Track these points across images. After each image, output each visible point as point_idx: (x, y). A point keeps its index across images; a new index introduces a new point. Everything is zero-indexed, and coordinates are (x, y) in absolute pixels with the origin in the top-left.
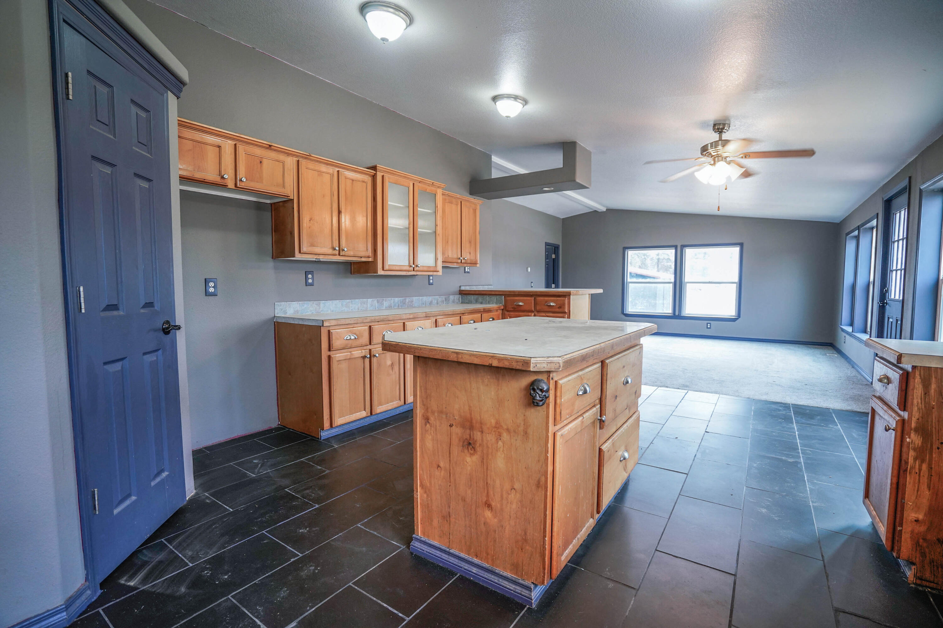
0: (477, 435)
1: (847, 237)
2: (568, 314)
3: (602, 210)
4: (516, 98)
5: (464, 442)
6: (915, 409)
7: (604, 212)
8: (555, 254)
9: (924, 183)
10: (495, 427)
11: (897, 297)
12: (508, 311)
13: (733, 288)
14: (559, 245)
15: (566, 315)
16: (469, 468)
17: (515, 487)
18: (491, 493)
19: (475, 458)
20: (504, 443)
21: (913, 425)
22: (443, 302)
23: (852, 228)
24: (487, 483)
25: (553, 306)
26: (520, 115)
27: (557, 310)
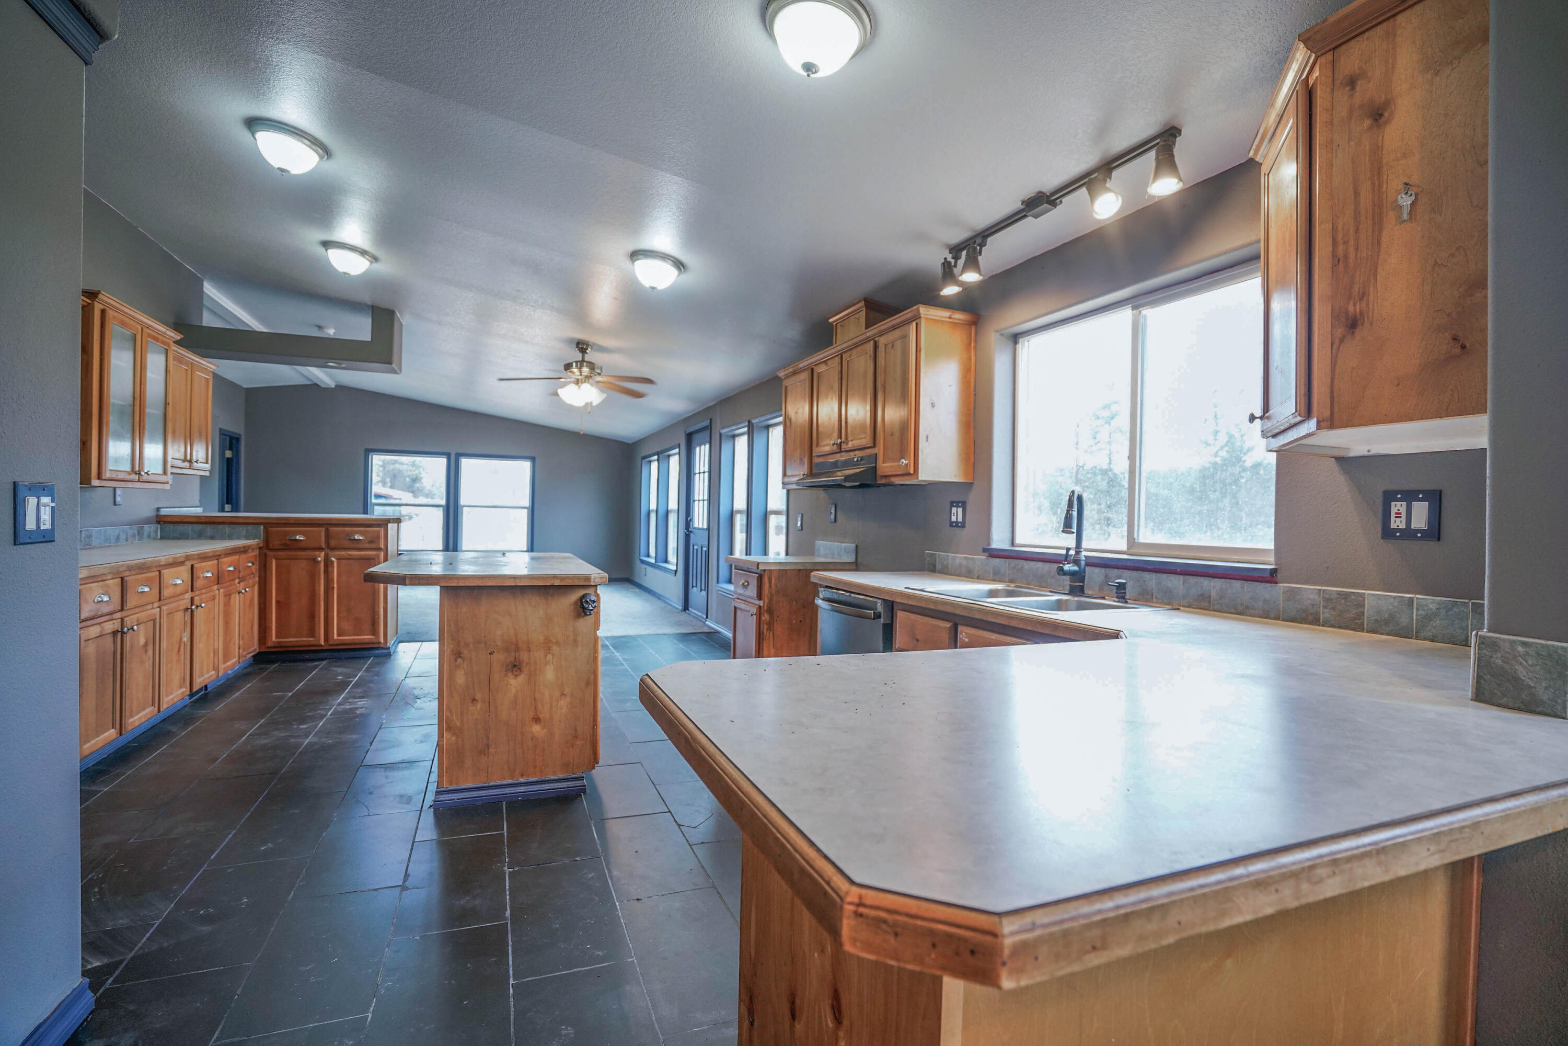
0: (524, 656)
1: (643, 461)
2: (385, 550)
3: (329, 385)
4: (363, 253)
5: (507, 666)
6: (766, 598)
7: (332, 388)
8: (231, 449)
9: (723, 428)
10: (544, 643)
11: (701, 526)
12: (271, 550)
13: (524, 515)
14: (240, 435)
15: (382, 553)
16: (514, 690)
17: (565, 693)
18: (540, 706)
19: (522, 678)
20: (553, 655)
21: (765, 608)
22: (134, 536)
23: (650, 452)
24: (535, 699)
25: (360, 540)
26: (364, 274)
27: (367, 546)
